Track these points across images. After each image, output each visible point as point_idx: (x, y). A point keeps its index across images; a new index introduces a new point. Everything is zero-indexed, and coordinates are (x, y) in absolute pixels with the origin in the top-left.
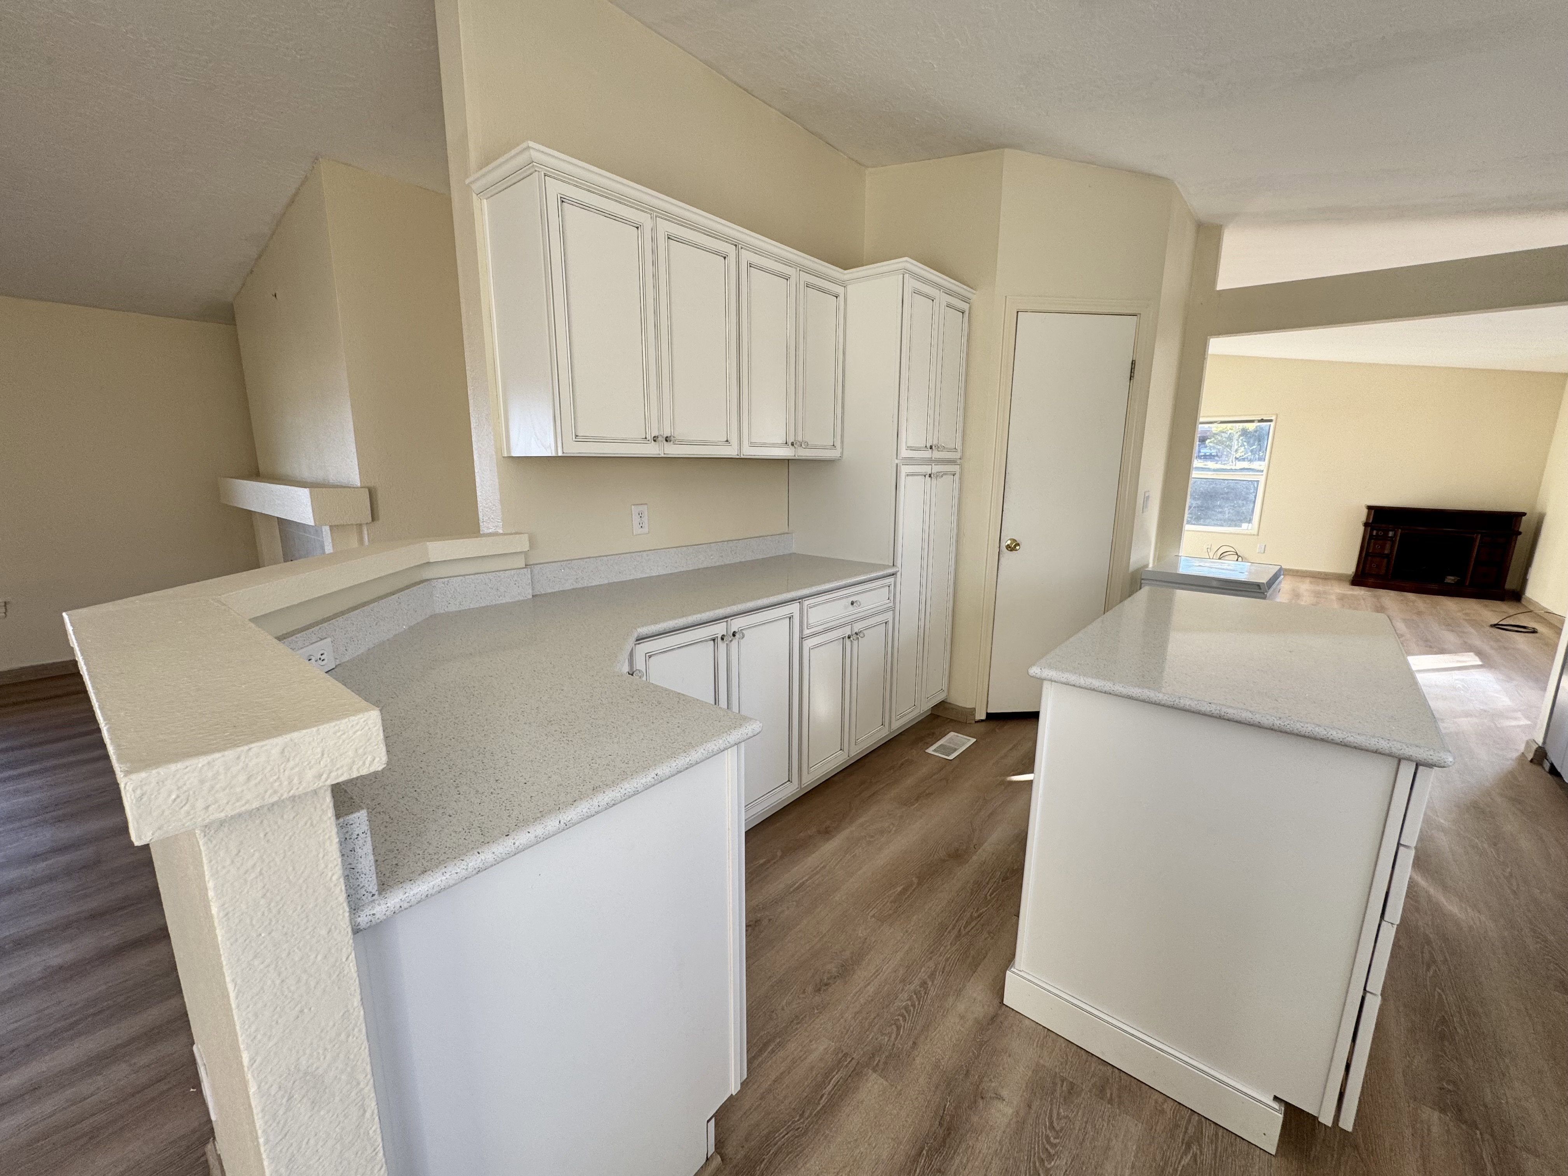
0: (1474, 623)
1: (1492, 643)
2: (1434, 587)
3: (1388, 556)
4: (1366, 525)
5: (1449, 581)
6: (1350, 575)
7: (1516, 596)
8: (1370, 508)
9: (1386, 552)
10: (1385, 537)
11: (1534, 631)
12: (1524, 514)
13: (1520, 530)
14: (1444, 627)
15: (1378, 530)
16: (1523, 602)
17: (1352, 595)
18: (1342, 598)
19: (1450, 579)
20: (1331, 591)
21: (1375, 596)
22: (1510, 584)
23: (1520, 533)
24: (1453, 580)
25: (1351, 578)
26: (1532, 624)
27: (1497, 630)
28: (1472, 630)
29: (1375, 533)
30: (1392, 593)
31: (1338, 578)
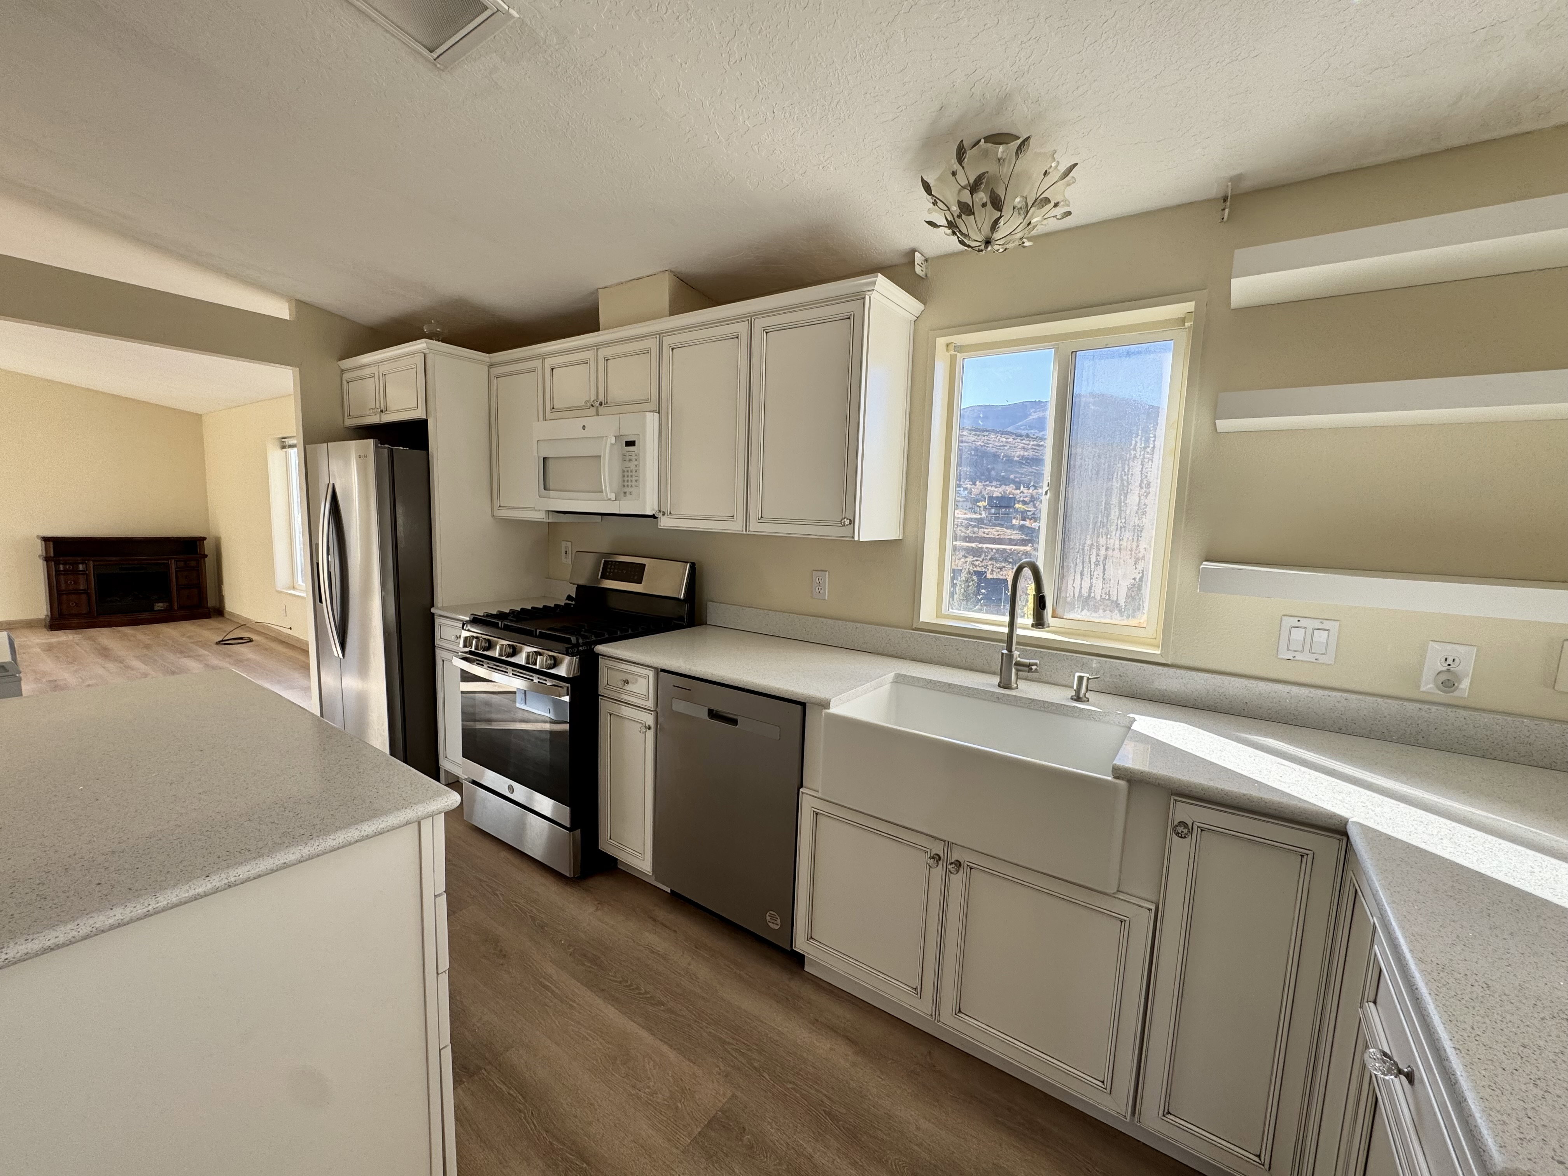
0: (204, 645)
1: (228, 660)
2: (144, 616)
3: (86, 592)
4: (47, 559)
5: (159, 608)
6: (45, 619)
7: (219, 612)
8: (46, 539)
9: (82, 587)
10: (76, 572)
11: (251, 641)
12: (204, 539)
13: (206, 553)
14: (179, 655)
15: (64, 564)
16: (226, 615)
17: (59, 643)
18: (49, 648)
19: (159, 606)
20: (28, 643)
21: (89, 638)
22: (211, 602)
23: (206, 556)
24: (162, 607)
25: (48, 623)
26: (246, 635)
27: (223, 646)
28: (206, 652)
29: (61, 567)
30: (105, 631)
31: (30, 625)
